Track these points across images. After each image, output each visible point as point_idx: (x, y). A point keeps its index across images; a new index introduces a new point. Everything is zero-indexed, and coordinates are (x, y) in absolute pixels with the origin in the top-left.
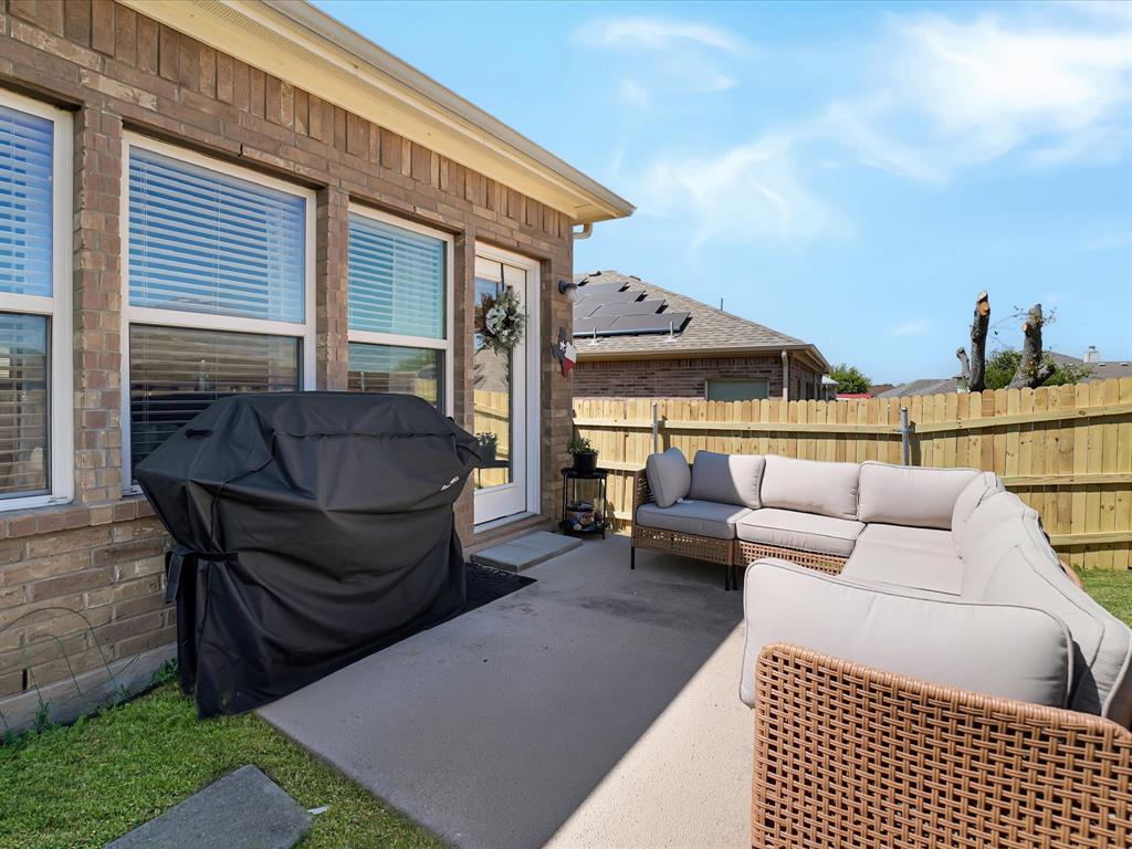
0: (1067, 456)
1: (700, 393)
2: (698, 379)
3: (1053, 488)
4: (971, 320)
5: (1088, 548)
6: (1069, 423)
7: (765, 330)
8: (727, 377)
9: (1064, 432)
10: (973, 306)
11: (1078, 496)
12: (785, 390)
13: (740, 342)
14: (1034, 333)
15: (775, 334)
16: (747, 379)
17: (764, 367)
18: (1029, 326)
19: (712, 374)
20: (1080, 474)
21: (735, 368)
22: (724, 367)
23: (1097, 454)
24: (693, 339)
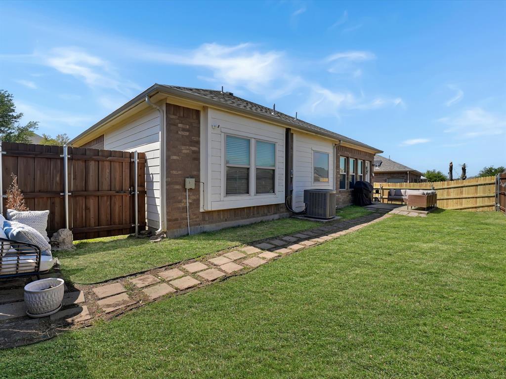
0: (462, 193)
1: (385, 181)
2: (385, 178)
3: (459, 198)
4: (449, 167)
5: (465, 209)
6: (462, 187)
7: (403, 166)
8: (393, 177)
9: (461, 188)
10: (449, 164)
11: (464, 200)
12: (408, 181)
13: (396, 169)
14: (464, 170)
15: (406, 167)
16: (398, 178)
17: (403, 175)
18: (463, 168)
19: (390, 177)
20: (464, 196)
21: (395, 175)
22: (392, 175)
23: (467, 192)
24: (383, 168)
